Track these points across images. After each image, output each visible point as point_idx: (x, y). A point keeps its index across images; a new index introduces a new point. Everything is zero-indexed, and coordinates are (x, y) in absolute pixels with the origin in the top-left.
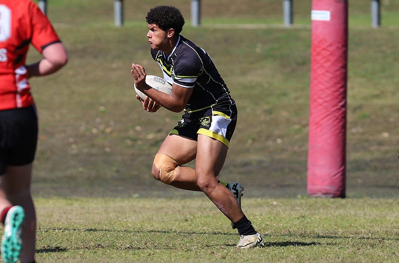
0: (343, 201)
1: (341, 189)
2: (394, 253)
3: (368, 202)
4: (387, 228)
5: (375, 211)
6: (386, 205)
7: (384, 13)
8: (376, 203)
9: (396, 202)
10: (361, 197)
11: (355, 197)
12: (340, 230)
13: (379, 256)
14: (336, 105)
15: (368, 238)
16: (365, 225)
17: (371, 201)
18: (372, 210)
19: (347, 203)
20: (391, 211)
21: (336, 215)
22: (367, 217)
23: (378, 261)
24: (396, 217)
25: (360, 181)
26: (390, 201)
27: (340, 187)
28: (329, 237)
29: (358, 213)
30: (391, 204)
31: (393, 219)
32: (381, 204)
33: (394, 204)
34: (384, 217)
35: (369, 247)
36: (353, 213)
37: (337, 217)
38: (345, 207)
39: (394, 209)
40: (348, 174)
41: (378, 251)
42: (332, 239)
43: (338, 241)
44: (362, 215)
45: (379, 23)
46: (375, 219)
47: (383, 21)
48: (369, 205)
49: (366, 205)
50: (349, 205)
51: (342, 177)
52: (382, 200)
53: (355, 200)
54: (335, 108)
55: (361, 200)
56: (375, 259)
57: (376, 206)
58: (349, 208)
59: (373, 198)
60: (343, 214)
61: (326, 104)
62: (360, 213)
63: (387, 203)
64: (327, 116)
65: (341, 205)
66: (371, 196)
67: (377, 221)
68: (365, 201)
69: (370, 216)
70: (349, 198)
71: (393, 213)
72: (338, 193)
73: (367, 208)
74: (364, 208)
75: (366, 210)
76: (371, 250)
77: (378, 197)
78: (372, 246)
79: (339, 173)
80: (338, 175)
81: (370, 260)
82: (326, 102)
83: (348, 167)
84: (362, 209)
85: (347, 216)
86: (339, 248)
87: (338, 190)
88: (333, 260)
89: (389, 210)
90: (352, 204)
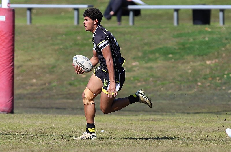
0: (12, 115)
1: (11, 109)
2: (39, 143)
3: (26, 116)
4: (35, 129)
5: (29, 121)
6: (35, 117)
7: (33, 17)
8: (30, 116)
9: (40, 116)
10: (22, 113)
11: (18, 113)
12: (11, 130)
13: (31, 144)
14: (9, 65)
15: (26, 135)
16: (24, 128)
17: (27, 115)
18: (28, 120)
19: (15, 116)
20: (38, 120)
21: (9, 122)
22: (25, 124)
23: (31, 147)
24: (40, 124)
25: (21, 105)
26: (37, 115)
27: (11, 108)
28: (5, 134)
29: (20, 121)
30: (38, 117)
31: (39, 125)
32: (32, 117)
33: (39, 117)
34: (34, 123)
35: (26, 139)
36: (17, 121)
37: (9, 124)
38: (13, 118)
39: (39, 120)
40: (15, 101)
41: (31, 142)
42: (7, 135)
43: (10, 136)
44: (22, 123)
45: (31, 22)
46: (29, 124)
47: (33, 21)
48: (26, 117)
49: (24, 117)
50: (16, 117)
51: (12, 103)
52: (33, 115)
53: (19, 115)
54: (8, 67)
55: (22, 115)
56: (30, 145)
57: (30, 118)
58: (16, 119)
59: (28, 114)
60: (12, 122)
61: (3, 65)
62: (21, 121)
63: (35, 116)
64: (4, 71)
65: (11, 117)
66: (27, 112)
67: (30, 126)
68: (24, 115)
69: (27, 123)
70: (15, 113)
71: (39, 121)
72: (10, 111)
73: (25, 119)
74: (23, 119)
75: (24, 120)
76: (28, 141)
77: (31, 113)
78: (28, 139)
79: (10, 101)
80: (10, 102)
81: (27, 146)
82: (3, 63)
83: (15, 97)
84: (22, 119)
85: (14, 123)
86: (11, 140)
87: (9, 110)
88: (8, 146)
89: (37, 120)
90: (17, 117)
